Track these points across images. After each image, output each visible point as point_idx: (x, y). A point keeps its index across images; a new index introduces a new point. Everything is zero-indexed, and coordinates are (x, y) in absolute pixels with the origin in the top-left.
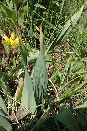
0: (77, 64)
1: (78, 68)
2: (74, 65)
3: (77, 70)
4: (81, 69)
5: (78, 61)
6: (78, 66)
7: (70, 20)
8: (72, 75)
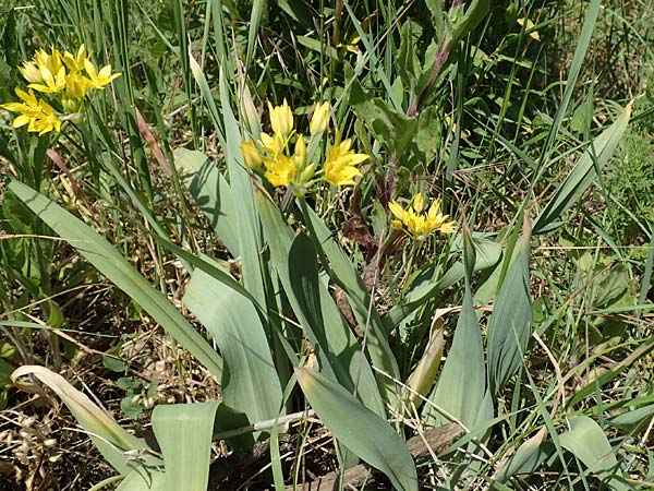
0: (612, 281)
1: (614, 295)
2: (603, 284)
3: (612, 302)
4: (625, 296)
5: (615, 273)
6: (616, 286)
7: (590, 148)
8: (595, 317)
